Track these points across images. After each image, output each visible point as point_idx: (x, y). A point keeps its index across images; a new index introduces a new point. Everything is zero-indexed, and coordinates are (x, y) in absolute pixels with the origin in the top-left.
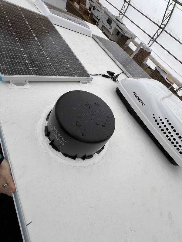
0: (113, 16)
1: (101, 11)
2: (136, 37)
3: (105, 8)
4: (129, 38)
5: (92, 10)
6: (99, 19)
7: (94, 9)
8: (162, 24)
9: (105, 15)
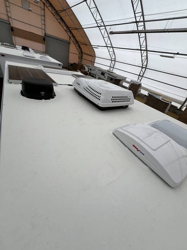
0: (105, 70)
1: (96, 70)
2: (126, 78)
3: (99, 68)
4: (121, 80)
5: (89, 71)
6: (95, 75)
7: (90, 70)
8: (142, 65)
9: (99, 71)
